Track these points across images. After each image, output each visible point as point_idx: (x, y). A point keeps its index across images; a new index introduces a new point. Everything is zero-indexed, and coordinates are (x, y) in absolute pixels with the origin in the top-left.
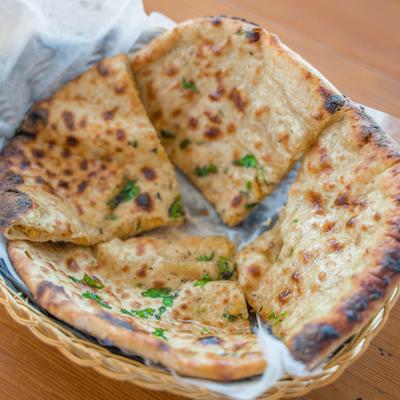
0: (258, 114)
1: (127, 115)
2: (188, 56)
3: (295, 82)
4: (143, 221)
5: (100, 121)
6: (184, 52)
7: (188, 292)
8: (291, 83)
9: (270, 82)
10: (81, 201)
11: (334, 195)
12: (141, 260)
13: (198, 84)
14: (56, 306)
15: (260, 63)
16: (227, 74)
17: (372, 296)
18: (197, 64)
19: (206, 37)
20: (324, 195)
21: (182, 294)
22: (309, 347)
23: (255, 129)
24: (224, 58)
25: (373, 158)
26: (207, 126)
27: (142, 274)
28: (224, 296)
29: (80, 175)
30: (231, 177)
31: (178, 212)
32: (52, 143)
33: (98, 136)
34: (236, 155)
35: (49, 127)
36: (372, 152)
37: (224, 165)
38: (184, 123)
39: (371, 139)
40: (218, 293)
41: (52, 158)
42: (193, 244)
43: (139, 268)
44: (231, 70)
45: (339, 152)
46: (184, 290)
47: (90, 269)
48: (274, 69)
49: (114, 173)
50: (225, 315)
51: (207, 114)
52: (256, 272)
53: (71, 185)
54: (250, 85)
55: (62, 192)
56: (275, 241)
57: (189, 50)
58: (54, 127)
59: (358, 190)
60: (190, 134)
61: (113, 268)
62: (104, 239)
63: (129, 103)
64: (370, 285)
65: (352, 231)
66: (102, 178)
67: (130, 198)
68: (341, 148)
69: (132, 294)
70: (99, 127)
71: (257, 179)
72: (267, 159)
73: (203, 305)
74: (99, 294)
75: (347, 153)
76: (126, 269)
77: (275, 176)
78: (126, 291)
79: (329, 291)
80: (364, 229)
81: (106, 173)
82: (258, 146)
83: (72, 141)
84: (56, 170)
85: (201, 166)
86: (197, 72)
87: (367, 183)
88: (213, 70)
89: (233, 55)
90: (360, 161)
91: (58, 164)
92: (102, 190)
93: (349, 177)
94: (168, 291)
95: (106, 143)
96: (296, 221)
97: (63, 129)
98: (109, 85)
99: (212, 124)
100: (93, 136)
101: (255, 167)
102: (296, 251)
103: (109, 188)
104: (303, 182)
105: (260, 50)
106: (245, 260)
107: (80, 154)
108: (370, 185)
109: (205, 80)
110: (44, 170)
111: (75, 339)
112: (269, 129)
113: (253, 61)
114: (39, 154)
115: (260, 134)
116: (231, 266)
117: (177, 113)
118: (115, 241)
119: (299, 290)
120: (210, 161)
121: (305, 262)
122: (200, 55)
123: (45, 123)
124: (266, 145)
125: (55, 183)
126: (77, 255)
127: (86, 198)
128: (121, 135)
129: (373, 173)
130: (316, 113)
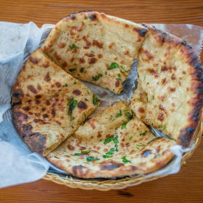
0: (110, 47)
1: (54, 74)
2: (67, 37)
3: (122, 30)
4: (86, 113)
5: (46, 83)
6: (64, 35)
7: (121, 133)
8: (120, 31)
9: (110, 33)
10: (57, 119)
11: (160, 68)
12: (96, 131)
13: (76, 45)
14: (85, 175)
15: (101, 27)
16: (88, 36)
17: (199, 107)
18: (73, 38)
19: (72, 26)
20: (155, 69)
21: (119, 135)
22: (186, 139)
23: (111, 53)
24: (84, 31)
25: (169, 48)
26: (88, 59)
27: (99, 136)
28: (136, 127)
29: (49, 108)
30: (110, 75)
31: (97, 101)
32: (30, 101)
33: (49, 90)
34: (107, 65)
35: (25, 96)
36: (168, 46)
37: (104, 71)
38: (77, 62)
39: (165, 40)
40: (133, 127)
41: (33, 107)
42: (111, 112)
43: (97, 134)
44: (89, 34)
45: (153, 50)
46: (119, 133)
47: (78, 145)
48: (109, 28)
49: (63, 100)
50: (140, 135)
51: (87, 55)
52: (142, 110)
53: (48, 114)
54: (101, 37)
55: (47, 120)
56: (142, 93)
57: (66, 34)
58: (28, 95)
59: (170, 63)
60: (82, 65)
61: (87, 139)
62: (75, 129)
63: (53, 69)
64: (196, 103)
65: (175, 81)
66: (59, 105)
67: (75, 107)
68: (153, 48)
69: (100, 146)
70: (47, 86)
71: (121, 71)
72: (122, 62)
73: (130, 135)
74: (90, 155)
75: (157, 49)
76: (92, 137)
77: (129, 68)
78: (97, 146)
79: (179, 110)
80: (181, 78)
81: (59, 102)
82: (116, 59)
83: (38, 97)
84: (38, 112)
85: (94, 76)
86: (74, 40)
87: (172, 59)
88: (81, 37)
89: (87, 28)
90: (165, 51)
91: (37, 108)
92: (62, 110)
93: (163, 59)
94: (112, 136)
95: (54, 91)
96: (148, 83)
97: (32, 94)
98: (40, 66)
99: (90, 58)
100: (47, 91)
101: (118, 67)
102: (156, 97)
103: (64, 108)
104: (142, 66)
105: (99, 22)
106: (134, 107)
107: (44, 99)
108: (173, 60)
109: (79, 42)
110: (34, 115)
111: (99, 183)
112: (118, 51)
113: (97, 27)
114: (27, 109)
115: (115, 54)
116: (130, 112)
117: (72, 60)
118: (80, 128)
119: (166, 113)
120: (97, 72)
121: (163, 101)
122: (72, 34)
123: (23, 95)
124: (119, 57)
125: (42, 118)
126: (69, 142)
127: (58, 117)
128: (58, 85)
129: (173, 54)
130: (137, 39)
